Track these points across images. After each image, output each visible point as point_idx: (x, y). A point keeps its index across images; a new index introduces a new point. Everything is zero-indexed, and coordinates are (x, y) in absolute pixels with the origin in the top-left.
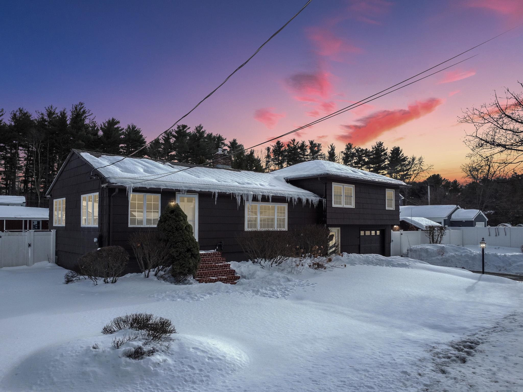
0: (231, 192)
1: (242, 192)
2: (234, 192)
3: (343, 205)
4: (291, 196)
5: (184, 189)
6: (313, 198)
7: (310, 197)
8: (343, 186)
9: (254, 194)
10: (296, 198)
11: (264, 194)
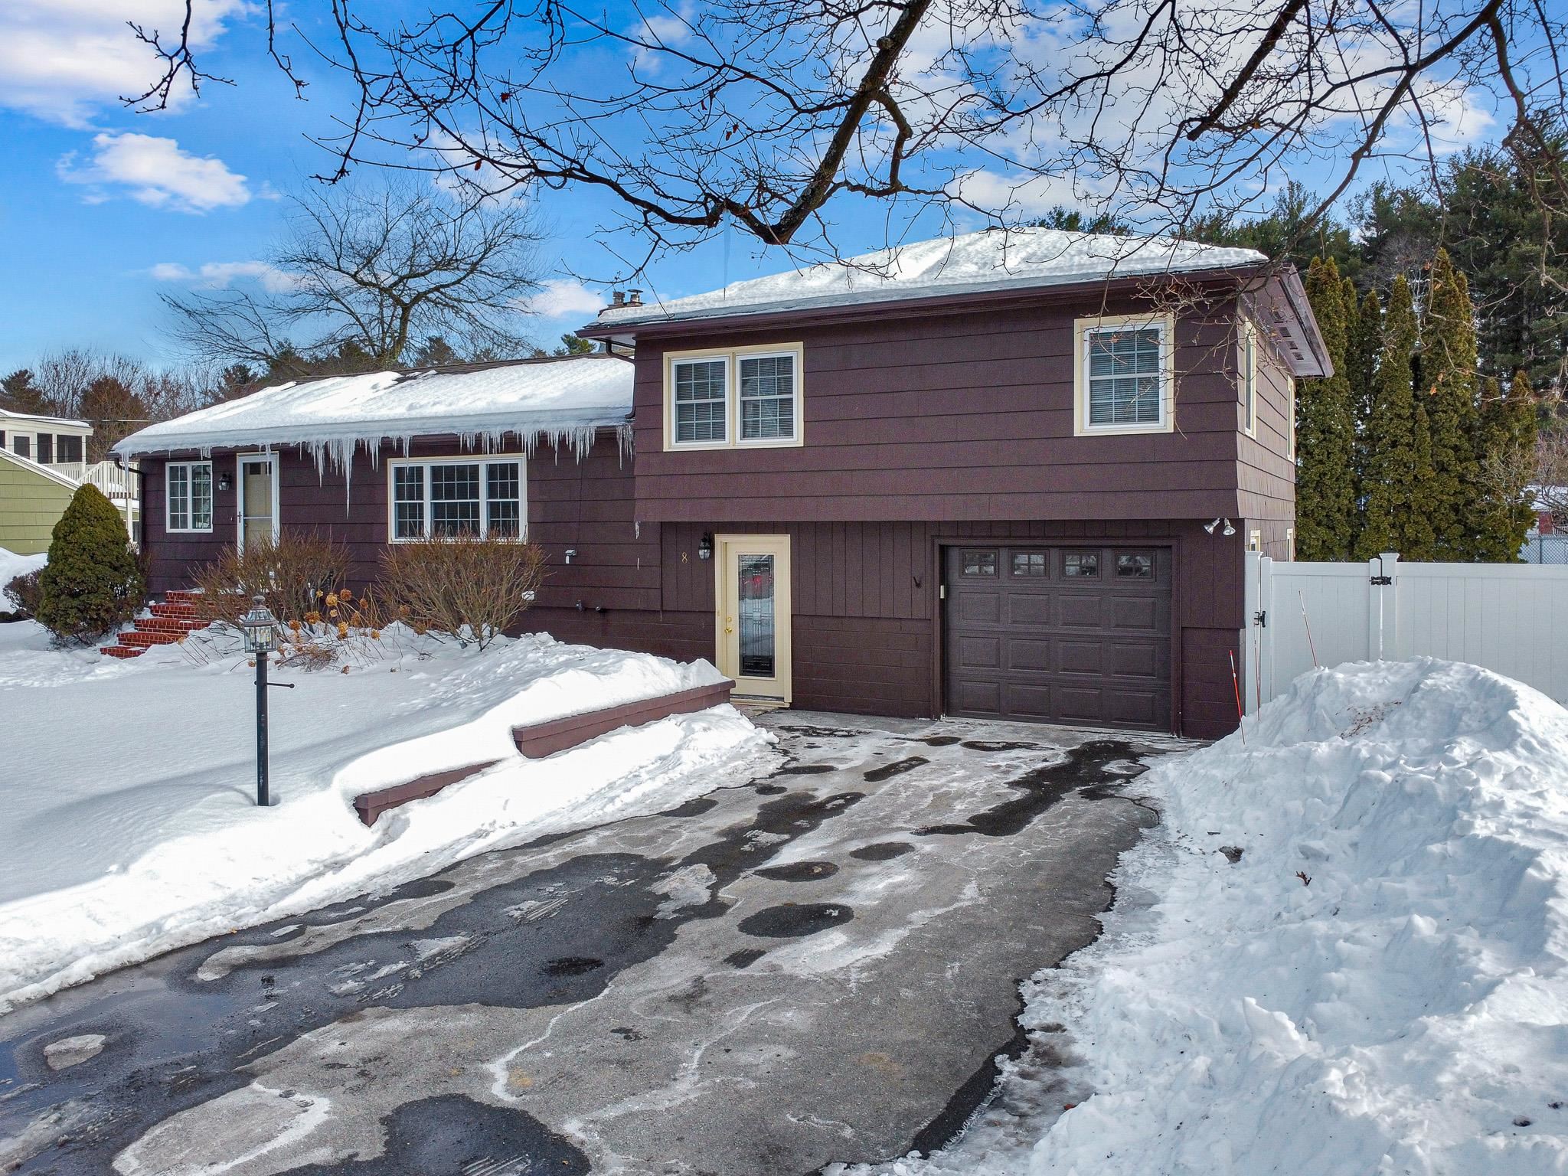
3: (733, 439)
4: (477, 431)
5: (206, 445)
6: (569, 427)
7: (555, 425)
8: (731, 358)
9: (360, 437)
10: (496, 434)
11: (390, 434)
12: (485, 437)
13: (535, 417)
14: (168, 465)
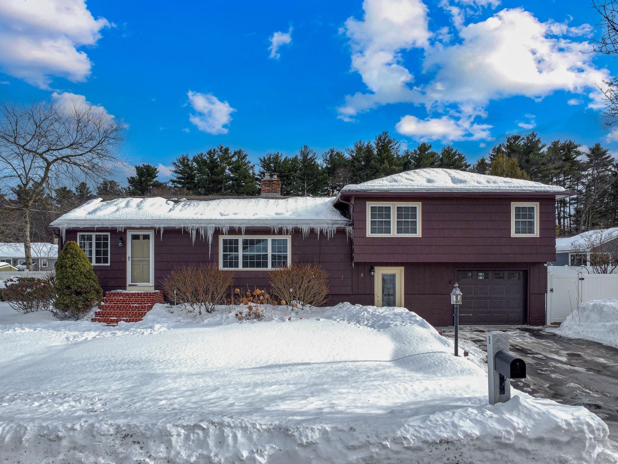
0: (182, 226)
1: (198, 226)
2: (186, 226)
3: (394, 233)
4: (280, 226)
5: (121, 226)
6: (325, 226)
7: (318, 226)
8: (394, 206)
9: (217, 226)
10: (290, 227)
11: (234, 226)
12: (284, 229)
13: (306, 221)
14: (79, 234)
